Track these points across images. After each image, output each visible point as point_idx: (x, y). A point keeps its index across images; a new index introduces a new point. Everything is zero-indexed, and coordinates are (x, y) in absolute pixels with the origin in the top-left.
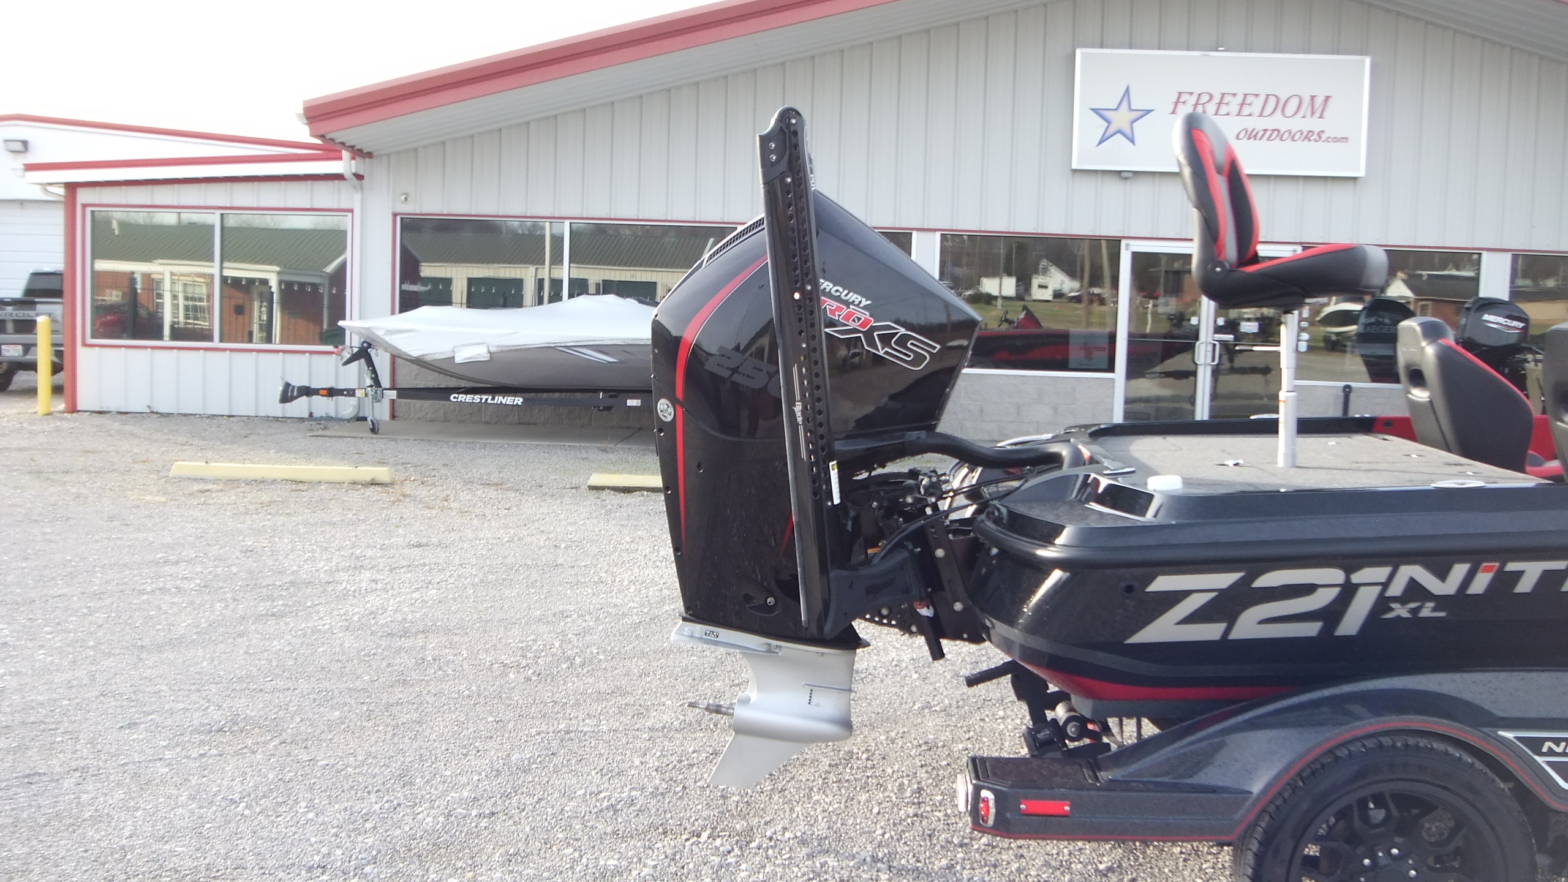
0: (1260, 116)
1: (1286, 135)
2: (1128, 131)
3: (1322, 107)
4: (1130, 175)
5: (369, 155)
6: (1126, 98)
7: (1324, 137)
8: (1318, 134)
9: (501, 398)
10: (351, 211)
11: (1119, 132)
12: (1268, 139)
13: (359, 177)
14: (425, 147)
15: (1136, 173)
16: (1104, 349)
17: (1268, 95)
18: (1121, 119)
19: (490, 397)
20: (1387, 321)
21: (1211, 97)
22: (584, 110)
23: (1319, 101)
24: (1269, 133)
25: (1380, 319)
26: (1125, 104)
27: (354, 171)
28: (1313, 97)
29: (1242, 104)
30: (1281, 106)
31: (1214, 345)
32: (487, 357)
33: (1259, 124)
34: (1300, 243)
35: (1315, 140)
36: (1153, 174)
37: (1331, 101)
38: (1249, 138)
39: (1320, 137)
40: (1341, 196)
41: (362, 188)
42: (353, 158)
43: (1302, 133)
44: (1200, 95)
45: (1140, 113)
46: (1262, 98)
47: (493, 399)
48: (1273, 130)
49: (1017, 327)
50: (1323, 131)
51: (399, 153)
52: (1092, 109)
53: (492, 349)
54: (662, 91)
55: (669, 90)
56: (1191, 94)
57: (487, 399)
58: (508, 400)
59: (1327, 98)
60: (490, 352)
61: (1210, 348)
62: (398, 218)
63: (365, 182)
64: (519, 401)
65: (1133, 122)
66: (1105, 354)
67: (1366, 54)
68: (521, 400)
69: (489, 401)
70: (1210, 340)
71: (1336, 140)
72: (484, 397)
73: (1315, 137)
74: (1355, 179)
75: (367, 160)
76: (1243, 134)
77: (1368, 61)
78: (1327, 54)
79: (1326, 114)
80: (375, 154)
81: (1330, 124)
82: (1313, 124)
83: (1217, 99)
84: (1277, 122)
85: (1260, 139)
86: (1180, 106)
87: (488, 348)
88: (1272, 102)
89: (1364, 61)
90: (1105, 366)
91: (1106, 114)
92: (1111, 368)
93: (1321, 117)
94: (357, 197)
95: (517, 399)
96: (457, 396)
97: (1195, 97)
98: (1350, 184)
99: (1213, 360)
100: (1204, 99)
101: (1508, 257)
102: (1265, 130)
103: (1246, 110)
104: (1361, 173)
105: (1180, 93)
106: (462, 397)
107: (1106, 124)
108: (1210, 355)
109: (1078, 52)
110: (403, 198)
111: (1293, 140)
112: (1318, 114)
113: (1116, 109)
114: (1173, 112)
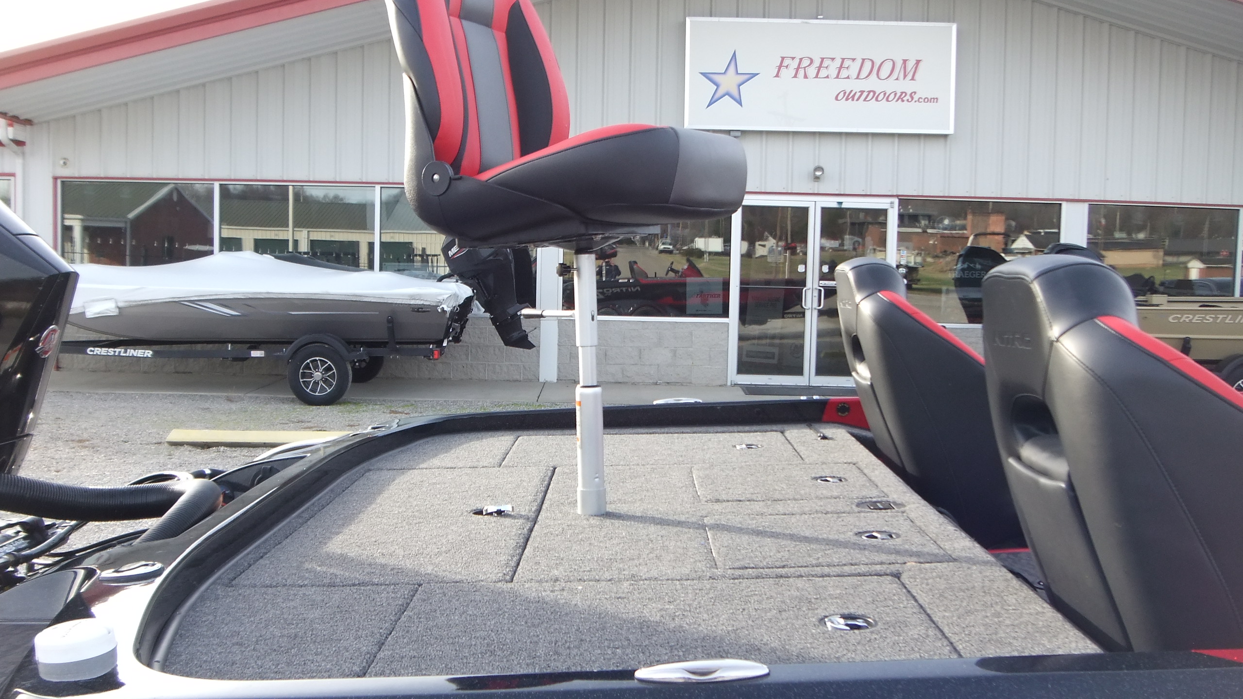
0: (857, 78)
1: (882, 96)
2: (735, 93)
3: (913, 70)
4: (739, 134)
5: (28, 122)
6: (734, 60)
7: (916, 97)
8: (911, 95)
9: (132, 351)
10: (13, 175)
11: (728, 94)
12: (865, 100)
13: (19, 143)
14: (83, 114)
15: (744, 132)
16: (719, 296)
17: (863, 60)
18: (729, 82)
19: (123, 350)
20: (978, 266)
21: (812, 61)
22: (230, 79)
23: (910, 65)
24: (865, 94)
25: (972, 265)
26: (732, 68)
27: (11, 137)
28: (905, 61)
29: (841, 67)
30: (876, 69)
31: (820, 291)
32: (115, 312)
33: (856, 86)
34: (897, 196)
35: (908, 100)
36: (761, 132)
37: (921, 64)
38: (847, 99)
39: (912, 98)
40: (934, 152)
41: (23, 154)
42: (11, 125)
43: (896, 94)
44: (801, 59)
45: (746, 77)
46: (858, 62)
47: (126, 352)
48: (869, 92)
49: (681, 276)
50: (915, 93)
51: (57, 120)
52: (701, 73)
53: (121, 305)
54: (303, 59)
55: (309, 59)
56: (793, 58)
57: (120, 352)
58: (139, 353)
59: (918, 62)
60: (119, 308)
61: (816, 294)
62: (59, 182)
63: (27, 148)
64: (149, 353)
65: (739, 85)
66: (720, 301)
67: (954, 22)
68: (151, 352)
69: (122, 354)
70: (816, 286)
71: (928, 100)
72: (117, 350)
73: (908, 97)
74: (945, 136)
75: (28, 127)
76: (842, 95)
77: (954, 27)
78: (917, 21)
79: (916, 77)
80: (35, 121)
81: (921, 86)
82: (906, 86)
83: (817, 63)
84: (873, 83)
85: (858, 100)
86: (783, 70)
87: (116, 302)
88: (868, 65)
89: (951, 28)
90: (721, 312)
91: (716, 78)
92: (725, 313)
93: (913, 79)
94: (19, 162)
95: (147, 351)
96: (92, 349)
97: (797, 61)
98: (942, 140)
99: (819, 305)
100: (806, 63)
101: (1086, 206)
102: (862, 92)
103: (844, 73)
104: (951, 131)
105: (783, 58)
106: (98, 351)
107: (716, 87)
108: (816, 300)
109: (688, 20)
110: (62, 162)
111: (887, 100)
112: (910, 76)
113: (725, 73)
114: (777, 76)
